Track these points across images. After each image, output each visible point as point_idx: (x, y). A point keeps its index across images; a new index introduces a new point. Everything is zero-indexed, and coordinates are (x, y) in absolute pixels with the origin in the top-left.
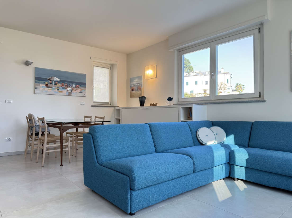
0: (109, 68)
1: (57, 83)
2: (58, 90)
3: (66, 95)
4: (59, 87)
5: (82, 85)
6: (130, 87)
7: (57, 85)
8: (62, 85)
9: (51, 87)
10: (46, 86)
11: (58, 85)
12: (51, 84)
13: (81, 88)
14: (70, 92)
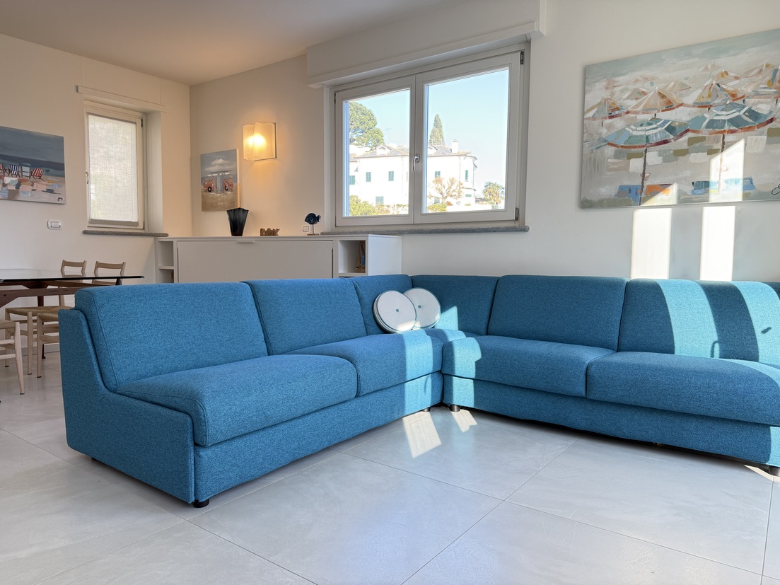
0: (135, 123)
5: (51, 170)
6: (202, 179)
13: (50, 178)
14: (14, 188)
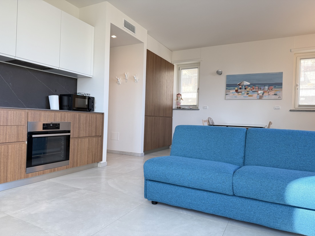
1: (247, 87)
2: (248, 94)
3: (256, 98)
7: (247, 89)
8: (252, 89)
9: (241, 92)
14: (262, 95)
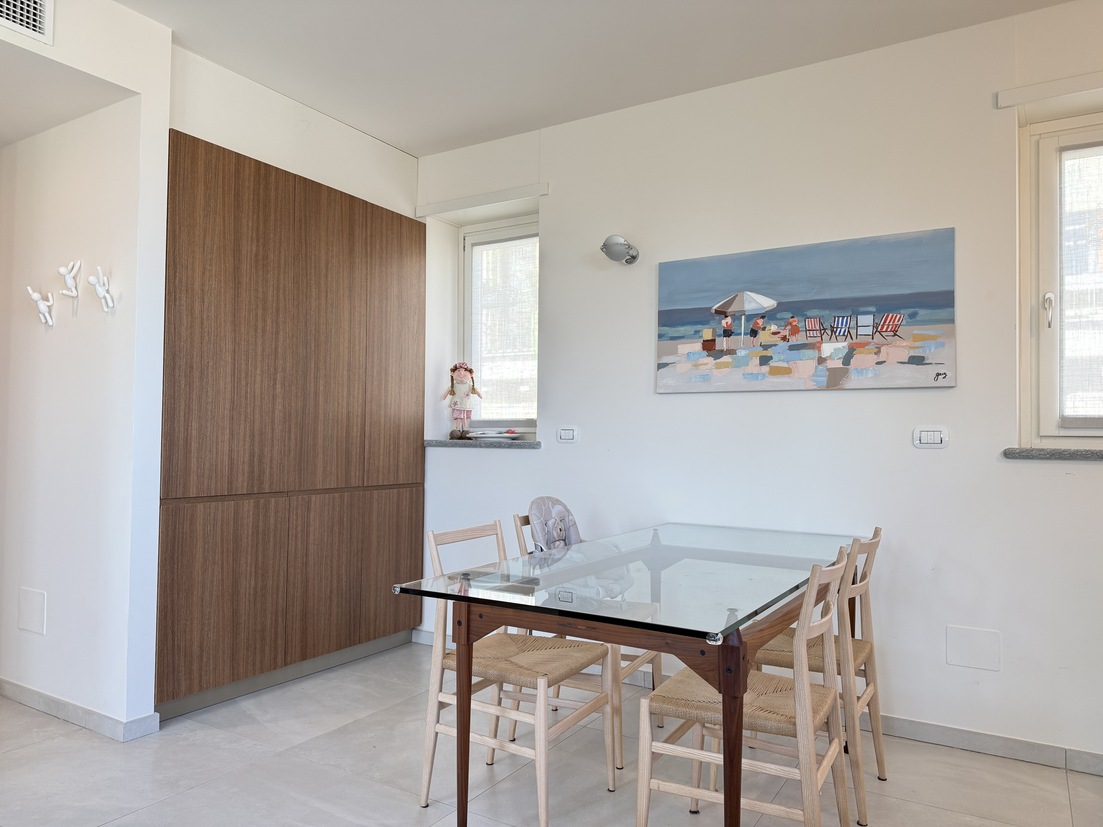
1: (760, 322)
2: (764, 360)
3: (812, 385)
4: (771, 346)
7: (761, 332)
8: (786, 333)
9: (731, 352)
10: (704, 349)
11: (764, 337)
12: (728, 333)
13: (917, 330)
14: (839, 364)
